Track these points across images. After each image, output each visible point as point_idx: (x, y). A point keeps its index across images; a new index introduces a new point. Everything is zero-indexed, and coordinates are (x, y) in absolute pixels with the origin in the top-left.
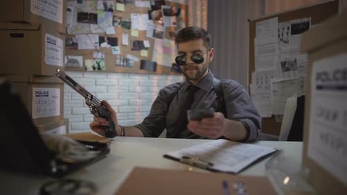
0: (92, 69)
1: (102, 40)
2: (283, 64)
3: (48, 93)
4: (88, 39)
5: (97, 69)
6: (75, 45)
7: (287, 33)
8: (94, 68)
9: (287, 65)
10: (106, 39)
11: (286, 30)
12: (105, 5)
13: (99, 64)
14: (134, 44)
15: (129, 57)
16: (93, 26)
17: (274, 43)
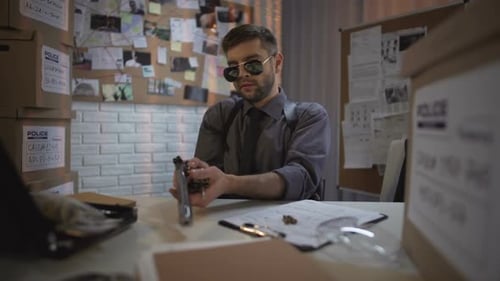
0: (113, 99)
1: (127, 56)
2: (389, 93)
3: (46, 134)
4: (107, 54)
5: (121, 98)
6: (87, 64)
7: (394, 49)
8: (116, 97)
9: (393, 95)
10: (133, 54)
11: (392, 45)
12: (132, 5)
13: (123, 92)
14: (175, 62)
15: (168, 81)
16: (114, 36)
17: (376, 63)
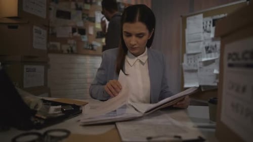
1: (74, 30)
2: (207, 48)
4: (64, 30)
5: (71, 52)
6: (54, 34)
7: (210, 26)
8: (68, 51)
9: (209, 49)
10: (77, 30)
11: (209, 23)
12: (77, 5)
13: (72, 48)
14: (98, 34)
15: (94, 43)
16: (68, 21)
17: (200, 33)
